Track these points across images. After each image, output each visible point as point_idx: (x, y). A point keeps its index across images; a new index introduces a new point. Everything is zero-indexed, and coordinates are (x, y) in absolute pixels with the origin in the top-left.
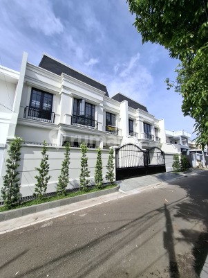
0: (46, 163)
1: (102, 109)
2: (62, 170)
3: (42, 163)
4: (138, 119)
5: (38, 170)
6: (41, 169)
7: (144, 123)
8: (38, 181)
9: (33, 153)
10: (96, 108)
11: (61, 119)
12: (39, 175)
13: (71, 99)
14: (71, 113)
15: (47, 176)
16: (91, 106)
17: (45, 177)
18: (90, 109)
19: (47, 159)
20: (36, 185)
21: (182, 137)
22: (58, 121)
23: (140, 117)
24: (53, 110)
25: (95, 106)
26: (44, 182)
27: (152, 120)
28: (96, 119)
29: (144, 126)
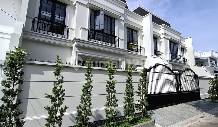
0: (61, 87)
1: (123, 23)
2: (82, 98)
3: (55, 88)
4: (163, 36)
5: (50, 97)
6: (54, 95)
7: (170, 42)
8: (50, 113)
9: (43, 74)
10: (116, 22)
11: (76, 34)
12: (50, 105)
13: (88, 10)
14: (87, 27)
15: (63, 106)
16: (111, 19)
17: (59, 108)
18: (109, 22)
19: (62, 82)
20: (47, 119)
21: (210, 58)
22: (72, 36)
23: (165, 34)
24: (67, 23)
25: (114, 19)
26: (58, 114)
27: (179, 38)
28: (116, 35)
29: (170, 44)
